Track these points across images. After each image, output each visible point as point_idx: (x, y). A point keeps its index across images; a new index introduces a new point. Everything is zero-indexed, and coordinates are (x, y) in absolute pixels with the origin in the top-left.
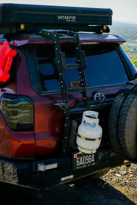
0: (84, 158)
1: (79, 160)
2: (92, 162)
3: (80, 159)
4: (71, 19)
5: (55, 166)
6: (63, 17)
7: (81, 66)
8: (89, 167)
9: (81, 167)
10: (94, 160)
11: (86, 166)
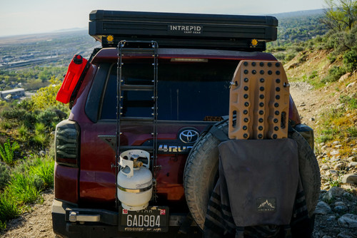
0: (141, 217)
1: (132, 219)
2: (156, 227)
3: (133, 217)
4: (193, 30)
5: (94, 219)
6: (179, 27)
7: (153, 88)
8: (149, 232)
9: (134, 229)
10: (159, 225)
11: (143, 229)
